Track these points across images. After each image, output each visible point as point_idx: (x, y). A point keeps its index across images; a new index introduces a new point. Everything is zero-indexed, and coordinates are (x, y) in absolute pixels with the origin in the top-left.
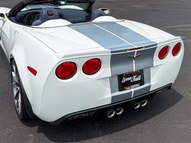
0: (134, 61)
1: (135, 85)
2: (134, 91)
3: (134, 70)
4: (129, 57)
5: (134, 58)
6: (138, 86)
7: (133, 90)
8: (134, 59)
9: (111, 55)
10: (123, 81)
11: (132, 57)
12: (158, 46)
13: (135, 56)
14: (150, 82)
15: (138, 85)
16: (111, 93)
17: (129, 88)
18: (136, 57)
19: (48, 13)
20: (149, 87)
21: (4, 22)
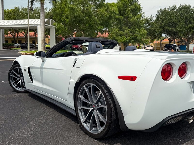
21: (44, 61)
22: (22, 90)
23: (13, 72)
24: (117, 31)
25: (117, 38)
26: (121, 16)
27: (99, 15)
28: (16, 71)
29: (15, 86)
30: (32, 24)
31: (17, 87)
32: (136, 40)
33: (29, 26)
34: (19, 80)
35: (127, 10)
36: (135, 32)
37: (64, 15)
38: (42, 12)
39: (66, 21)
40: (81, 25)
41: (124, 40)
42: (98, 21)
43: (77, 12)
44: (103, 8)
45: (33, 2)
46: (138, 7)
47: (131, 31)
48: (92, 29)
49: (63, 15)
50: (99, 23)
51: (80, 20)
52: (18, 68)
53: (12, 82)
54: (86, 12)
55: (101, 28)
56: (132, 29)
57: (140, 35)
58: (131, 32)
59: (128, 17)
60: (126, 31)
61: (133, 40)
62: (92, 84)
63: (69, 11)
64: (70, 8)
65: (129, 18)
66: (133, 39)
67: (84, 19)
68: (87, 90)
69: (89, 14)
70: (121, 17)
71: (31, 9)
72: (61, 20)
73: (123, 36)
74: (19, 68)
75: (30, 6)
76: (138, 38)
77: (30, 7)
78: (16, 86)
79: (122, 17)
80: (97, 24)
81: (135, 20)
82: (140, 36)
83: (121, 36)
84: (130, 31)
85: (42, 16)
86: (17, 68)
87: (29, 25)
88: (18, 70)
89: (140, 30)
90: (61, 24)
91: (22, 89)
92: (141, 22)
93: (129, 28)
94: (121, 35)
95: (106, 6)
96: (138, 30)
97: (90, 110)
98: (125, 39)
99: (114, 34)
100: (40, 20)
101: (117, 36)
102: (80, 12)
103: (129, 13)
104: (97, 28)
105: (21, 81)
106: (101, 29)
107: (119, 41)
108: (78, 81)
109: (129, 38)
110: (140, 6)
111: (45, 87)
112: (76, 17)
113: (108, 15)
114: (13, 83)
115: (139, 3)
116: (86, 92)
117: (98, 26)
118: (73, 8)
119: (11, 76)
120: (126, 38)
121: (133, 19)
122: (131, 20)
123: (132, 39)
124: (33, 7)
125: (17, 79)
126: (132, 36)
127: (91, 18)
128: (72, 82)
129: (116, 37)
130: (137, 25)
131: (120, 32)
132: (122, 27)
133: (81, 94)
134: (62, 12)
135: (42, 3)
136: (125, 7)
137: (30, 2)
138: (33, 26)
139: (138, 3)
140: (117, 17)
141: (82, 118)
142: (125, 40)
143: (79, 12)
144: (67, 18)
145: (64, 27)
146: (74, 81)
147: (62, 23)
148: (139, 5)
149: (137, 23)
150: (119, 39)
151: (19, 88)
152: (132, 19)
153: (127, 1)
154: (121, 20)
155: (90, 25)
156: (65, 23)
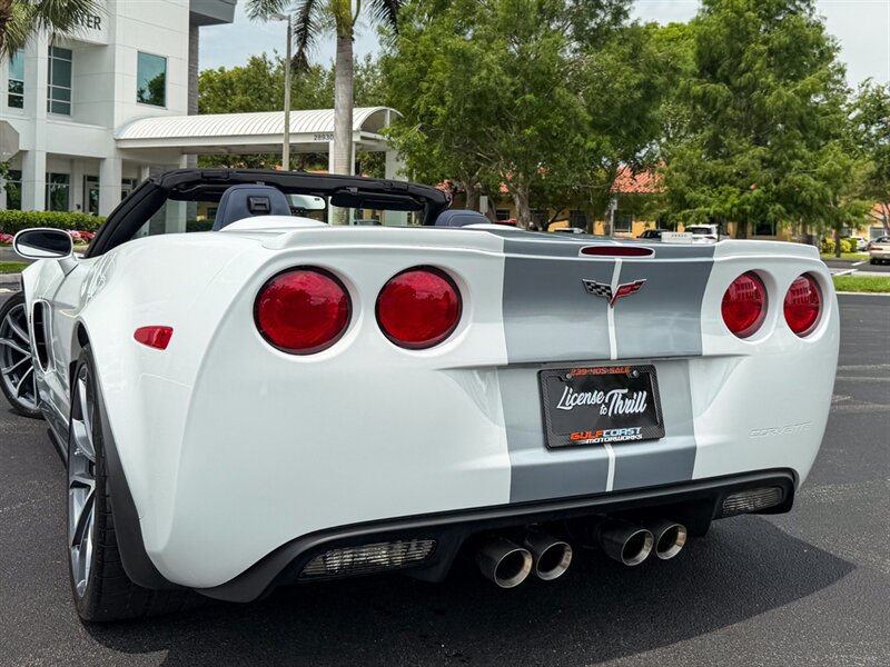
1: (619, 432)
2: (618, 460)
3: (614, 356)
4: (589, 284)
5: (610, 294)
6: (633, 437)
7: (611, 453)
8: (612, 300)
9: (507, 258)
10: (563, 404)
11: (598, 287)
12: (715, 259)
13: (615, 288)
14: (690, 431)
15: (635, 434)
16: (512, 448)
17: (594, 441)
18: (618, 293)
19: (249, 201)
20: (689, 455)
24: (695, 162)
25: (691, 195)
26: (717, 83)
27: (589, 84)
29: (15, 385)
30: (309, 131)
32: (797, 205)
35: (748, 55)
36: (792, 163)
37: (428, 89)
38: (341, 75)
39: (433, 115)
41: (728, 206)
42: (582, 112)
43: (484, 73)
44: (614, 45)
45: (310, 32)
46: (807, 37)
47: (768, 156)
48: (555, 150)
49: (424, 85)
50: (590, 118)
51: (499, 108)
53: (4, 370)
54: (525, 70)
55: (599, 144)
56: (774, 148)
57: (815, 179)
58: (766, 163)
59: (753, 86)
60: (741, 160)
61: (778, 206)
63: (448, 65)
64: (452, 52)
65: (756, 94)
66: (778, 197)
67: (518, 102)
69: (541, 78)
70: (717, 86)
71: (299, 64)
72: (416, 113)
73: (726, 186)
75: (295, 51)
76: (804, 193)
77: (296, 57)
78: (19, 385)
79: (722, 90)
80: (579, 128)
81: (788, 106)
82: (819, 184)
83: (716, 187)
84: (763, 160)
85: (341, 95)
87: (288, 134)
89: (821, 155)
90: (416, 128)
92: (827, 114)
93: (756, 142)
94: (714, 181)
95: (626, 36)
96: (809, 155)
98: (733, 198)
99: (676, 175)
100: (331, 112)
101: (691, 184)
102: (498, 69)
103: (760, 69)
104: (577, 145)
106: (598, 149)
107: (702, 209)
109: (756, 192)
110: (822, 29)
112: (481, 97)
113: (634, 82)
114: (10, 375)
115: (814, 17)
117: (585, 136)
118: (463, 54)
120: (742, 193)
121: (779, 97)
122: (769, 100)
123: (774, 202)
124: (306, 54)
125: (24, 356)
126: (777, 182)
127: (551, 97)
129: (686, 190)
130: (803, 127)
131: (710, 164)
132: (721, 141)
134: (422, 71)
135: (342, 38)
136: (740, 40)
137: (297, 32)
138: (311, 140)
139: (810, 15)
140: (697, 89)
142: (734, 206)
143: (490, 71)
144: (442, 102)
145: (427, 142)
147: (420, 125)
148: (819, 27)
149: (801, 119)
150: (703, 197)
151: (27, 395)
152: (772, 98)
153: (749, 10)
154: (718, 104)
155: (544, 132)
156: (430, 123)
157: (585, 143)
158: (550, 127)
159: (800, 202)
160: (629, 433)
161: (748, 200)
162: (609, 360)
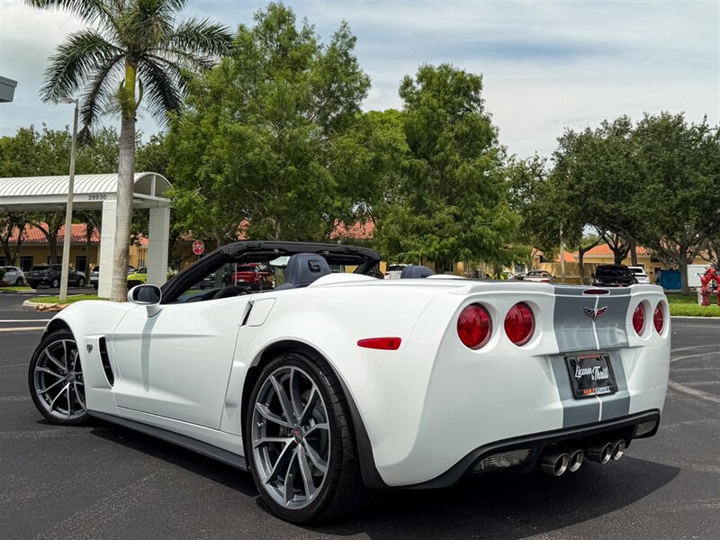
0: (594, 324)
1: (601, 389)
2: (603, 403)
3: (598, 347)
4: (586, 310)
5: (594, 315)
6: (607, 392)
7: (600, 400)
8: (595, 318)
9: (556, 297)
10: (577, 375)
11: (590, 311)
12: (632, 295)
14: (626, 388)
16: (562, 399)
17: (592, 394)
18: (597, 314)
19: (309, 264)
20: (628, 400)
21: (153, 315)
22: (72, 417)
23: (46, 355)
24: (407, 216)
25: (404, 242)
26: (420, 159)
27: (335, 159)
28: (58, 353)
29: (48, 402)
30: (84, 192)
31: (54, 408)
32: (480, 249)
33: (71, 199)
34: (65, 382)
35: (441, 139)
36: (475, 218)
37: (207, 161)
38: (125, 148)
39: (213, 181)
40: (270, 196)
41: (432, 250)
42: (330, 178)
43: (257, 150)
44: (352, 131)
45: (95, 113)
46: (480, 127)
47: (458, 213)
48: (310, 209)
49: (205, 158)
50: (337, 185)
51: (266, 176)
52: (64, 341)
53: (38, 391)
54: (288, 149)
55: (343, 204)
56: (463, 207)
57: (491, 229)
58: (457, 218)
59: (445, 162)
60: (439, 216)
61: (467, 250)
62: (293, 368)
63: (226, 144)
64: (231, 134)
65: (448, 168)
66: (466, 243)
67: (282, 172)
68: (278, 387)
69: (300, 155)
70: (420, 161)
71: (84, 138)
72: (197, 179)
73: (430, 235)
74: (66, 342)
75: (81, 127)
76: (484, 240)
77: (82, 132)
78: (52, 402)
79: (423, 163)
80: (327, 191)
81: (470, 176)
82: (495, 233)
83: (422, 235)
84: (455, 215)
85: (124, 161)
86: (61, 343)
87: (72, 194)
88: (63, 348)
89: (494, 212)
90: (197, 192)
91: (72, 414)
92: (495, 183)
93: (450, 202)
94: (419, 231)
95: (361, 125)
96: (486, 211)
97: (285, 443)
98: (435, 243)
99: (393, 227)
100: (115, 176)
101: (404, 232)
102: (267, 148)
103: (450, 150)
105: (72, 386)
106: (343, 207)
107: (413, 252)
108: (256, 365)
109: (451, 239)
110: (490, 122)
111: (153, 394)
112: (250, 167)
113: (368, 159)
114: (43, 395)
115: (483, 113)
116: (276, 394)
117: (333, 198)
118: (240, 135)
119: (38, 368)
120: (441, 240)
121: (464, 170)
122: (457, 172)
123: (464, 247)
124: (90, 130)
125: (58, 379)
126: (465, 232)
127: (306, 169)
128: (239, 368)
129: (400, 238)
130: (481, 192)
131: (417, 219)
132: (425, 201)
133: (263, 402)
134: (203, 148)
135: (127, 118)
136: (435, 128)
137: (83, 113)
138: (86, 200)
139: (481, 112)
140: (406, 163)
141: (264, 471)
142: (436, 250)
143: (261, 148)
144: (219, 171)
145: (206, 202)
146: (242, 366)
147: (199, 189)
148: (487, 120)
149: (479, 186)
150: (413, 243)
151: (60, 409)
152: (459, 171)
153: (440, 107)
154: (421, 175)
155: (301, 195)
156: (209, 187)
157: (333, 203)
158: (307, 191)
159: (482, 246)
160: (605, 390)
161: (446, 245)
162: (596, 350)
